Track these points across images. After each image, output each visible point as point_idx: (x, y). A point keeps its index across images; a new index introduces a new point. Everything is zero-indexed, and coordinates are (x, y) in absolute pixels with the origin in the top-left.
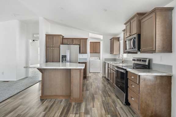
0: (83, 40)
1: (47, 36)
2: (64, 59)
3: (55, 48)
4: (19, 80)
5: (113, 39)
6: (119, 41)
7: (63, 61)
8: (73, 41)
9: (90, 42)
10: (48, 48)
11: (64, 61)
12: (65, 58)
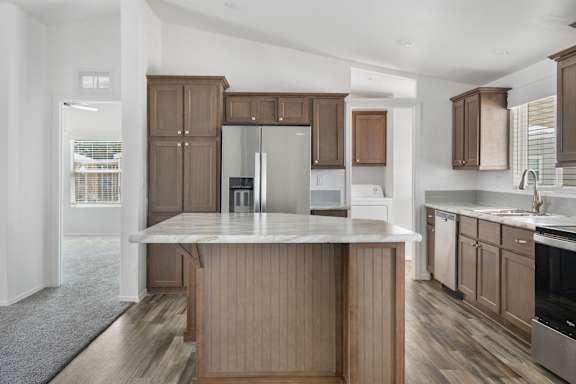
0: (324, 102)
1: (155, 82)
2: (238, 194)
3: (194, 144)
4: (22, 302)
5: (476, 97)
6: (505, 104)
7: (236, 208)
8: (275, 107)
9: (355, 114)
10: (159, 143)
11: (238, 204)
12: (242, 193)
